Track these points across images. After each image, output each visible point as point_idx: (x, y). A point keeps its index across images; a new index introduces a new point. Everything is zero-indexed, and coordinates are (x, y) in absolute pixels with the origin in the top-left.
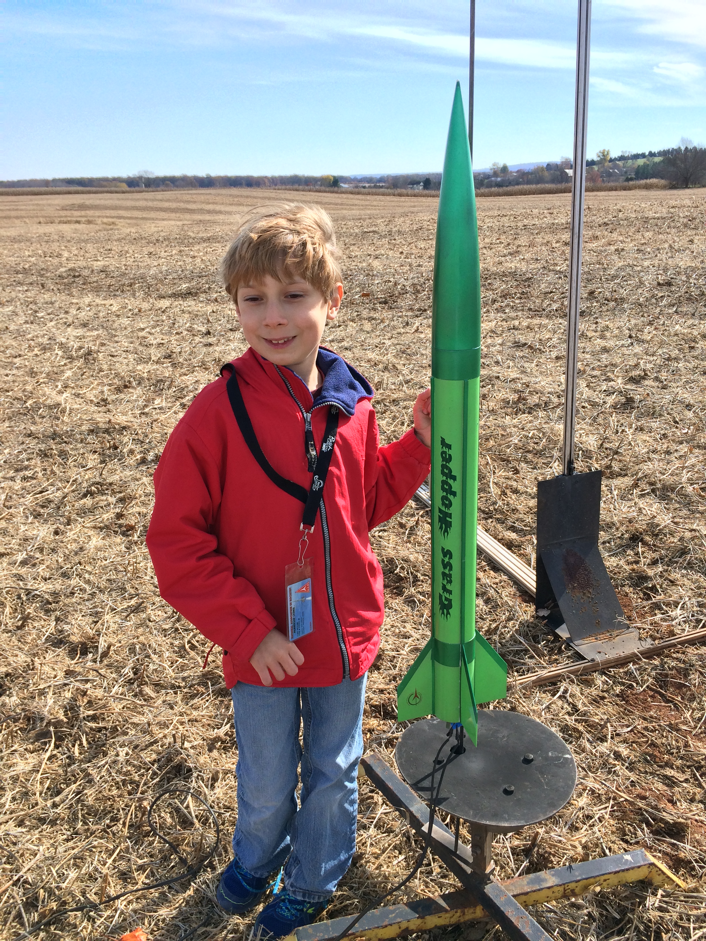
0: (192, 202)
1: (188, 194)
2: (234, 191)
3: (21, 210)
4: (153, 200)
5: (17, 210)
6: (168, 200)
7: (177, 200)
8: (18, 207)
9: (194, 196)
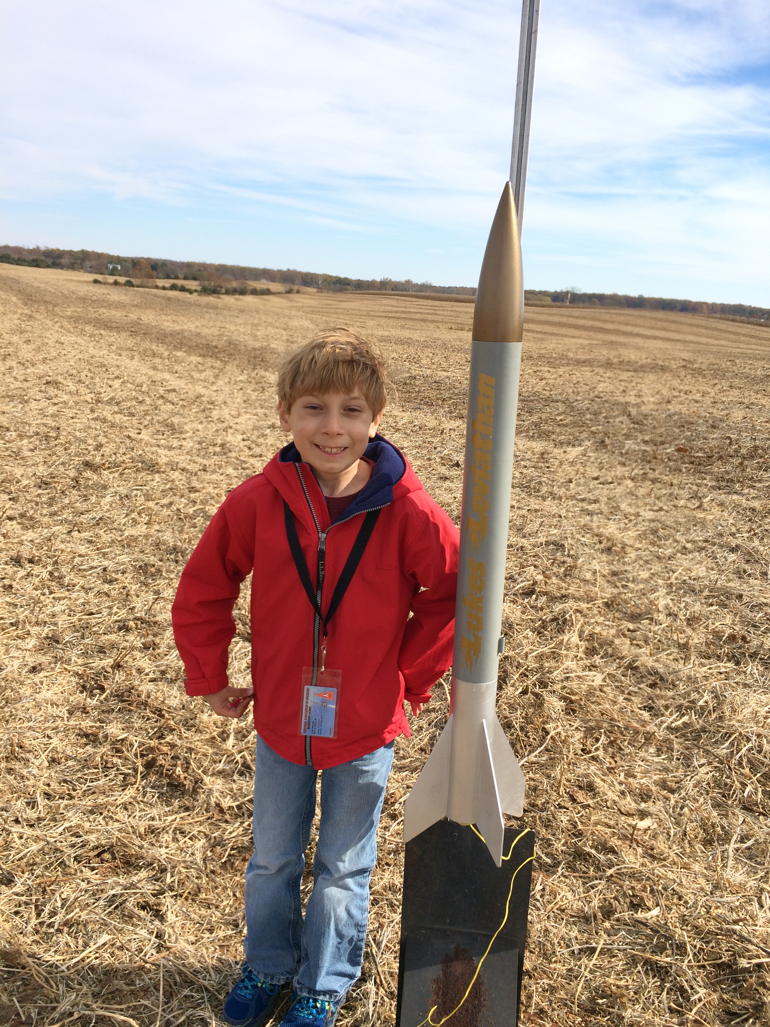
0: (609, 321)
1: (608, 313)
2: (661, 314)
3: (439, 315)
4: (569, 316)
5: (435, 314)
6: (584, 318)
7: (593, 319)
8: (437, 312)
9: (614, 316)
